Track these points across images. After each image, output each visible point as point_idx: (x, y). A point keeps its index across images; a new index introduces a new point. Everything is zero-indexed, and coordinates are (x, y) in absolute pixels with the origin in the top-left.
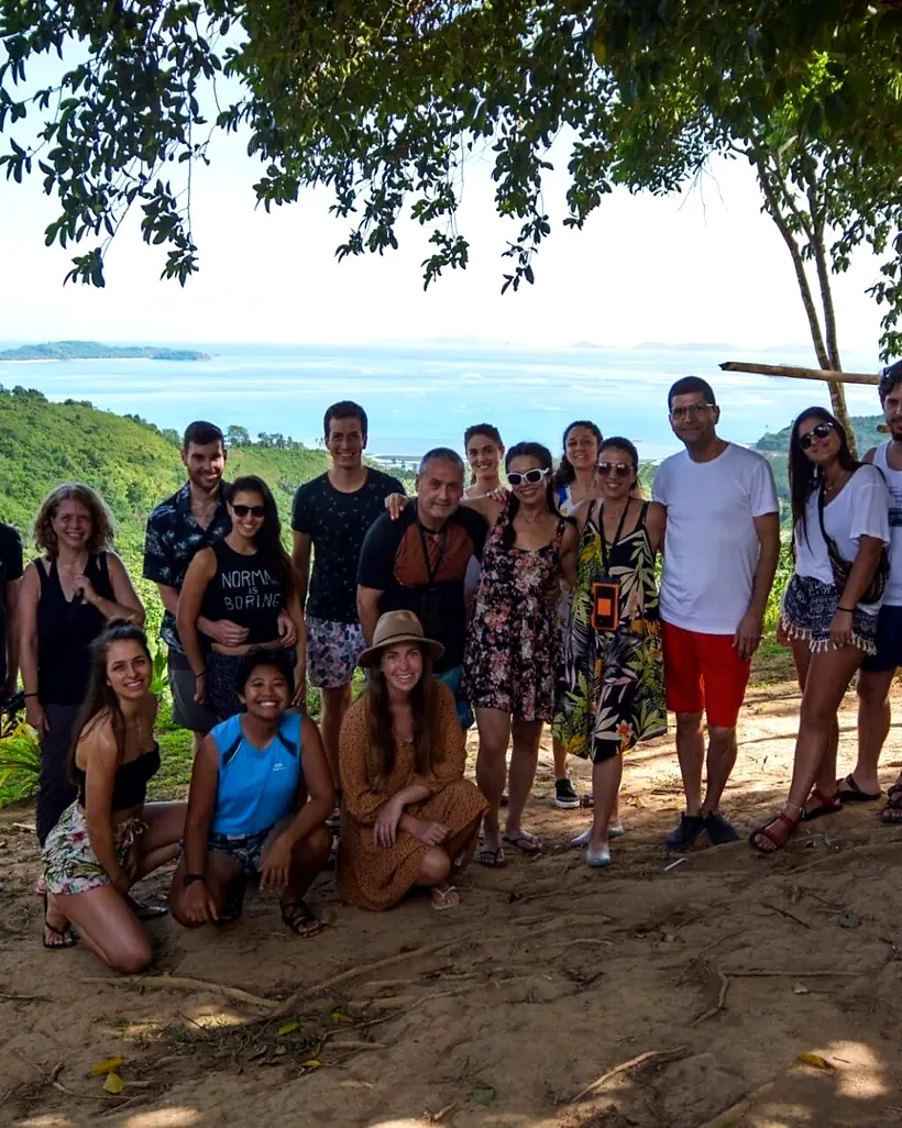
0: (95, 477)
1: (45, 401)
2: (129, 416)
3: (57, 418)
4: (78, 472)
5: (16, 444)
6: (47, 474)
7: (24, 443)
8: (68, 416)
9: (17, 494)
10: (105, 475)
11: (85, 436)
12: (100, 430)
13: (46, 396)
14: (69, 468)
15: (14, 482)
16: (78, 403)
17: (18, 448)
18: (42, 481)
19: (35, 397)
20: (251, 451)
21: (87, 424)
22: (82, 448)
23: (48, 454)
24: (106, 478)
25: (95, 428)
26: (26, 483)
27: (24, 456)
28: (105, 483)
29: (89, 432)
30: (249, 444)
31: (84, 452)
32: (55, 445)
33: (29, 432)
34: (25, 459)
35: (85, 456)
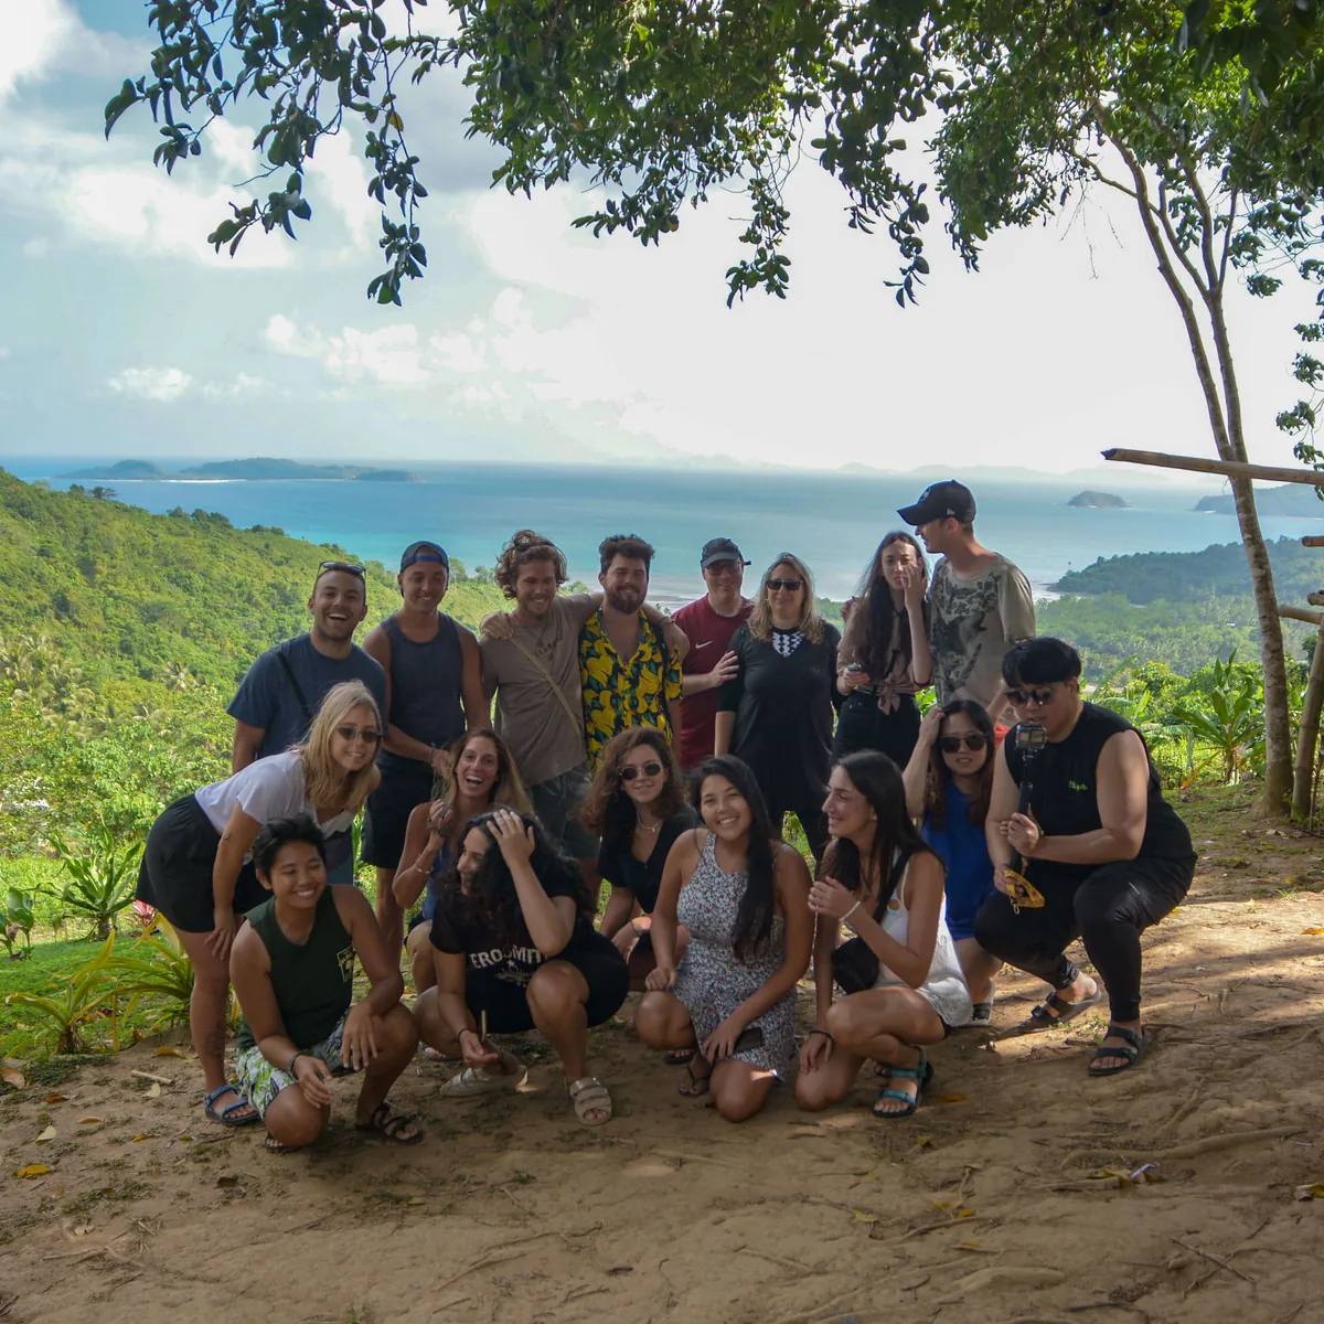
0: (286, 616)
1: (230, 527)
2: (326, 546)
3: (243, 547)
4: (265, 610)
5: (196, 576)
6: (230, 612)
7: (204, 575)
8: (256, 544)
9: (196, 633)
10: (297, 613)
11: (276, 568)
12: (292, 562)
13: (231, 522)
14: (257, 605)
15: (191, 620)
16: (267, 530)
17: (199, 582)
18: (226, 620)
19: (219, 522)
20: (467, 588)
21: (278, 554)
22: (272, 581)
23: (232, 588)
24: (299, 617)
25: (287, 560)
26: (205, 621)
27: (204, 590)
28: (298, 622)
29: (279, 564)
30: (465, 579)
31: (274, 586)
32: (240, 577)
33: (211, 562)
34: (206, 595)
35: (275, 591)
